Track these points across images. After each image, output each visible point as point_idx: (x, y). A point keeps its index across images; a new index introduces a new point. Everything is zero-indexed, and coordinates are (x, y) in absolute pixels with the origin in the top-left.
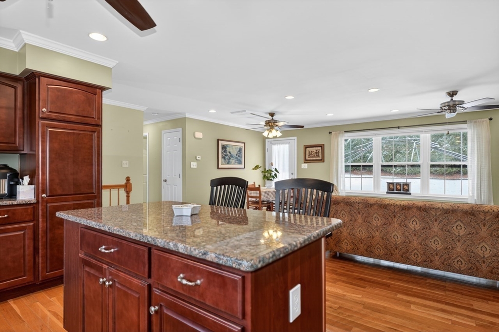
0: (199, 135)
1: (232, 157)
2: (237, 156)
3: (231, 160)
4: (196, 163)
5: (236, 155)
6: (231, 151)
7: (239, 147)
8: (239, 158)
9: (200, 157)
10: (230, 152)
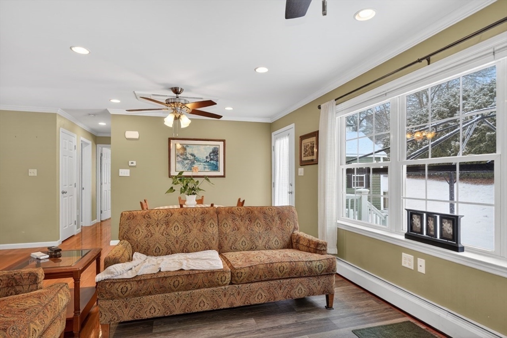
0: (133, 134)
1: (198, 161)
2: (208, 160)
3: (195, 166)
4: (128, 171)
5: (207, 157)
6: (195, 153)
7: (212, 147)
8: (212, 162)
9: (135, 162)
10: (192, 155)
